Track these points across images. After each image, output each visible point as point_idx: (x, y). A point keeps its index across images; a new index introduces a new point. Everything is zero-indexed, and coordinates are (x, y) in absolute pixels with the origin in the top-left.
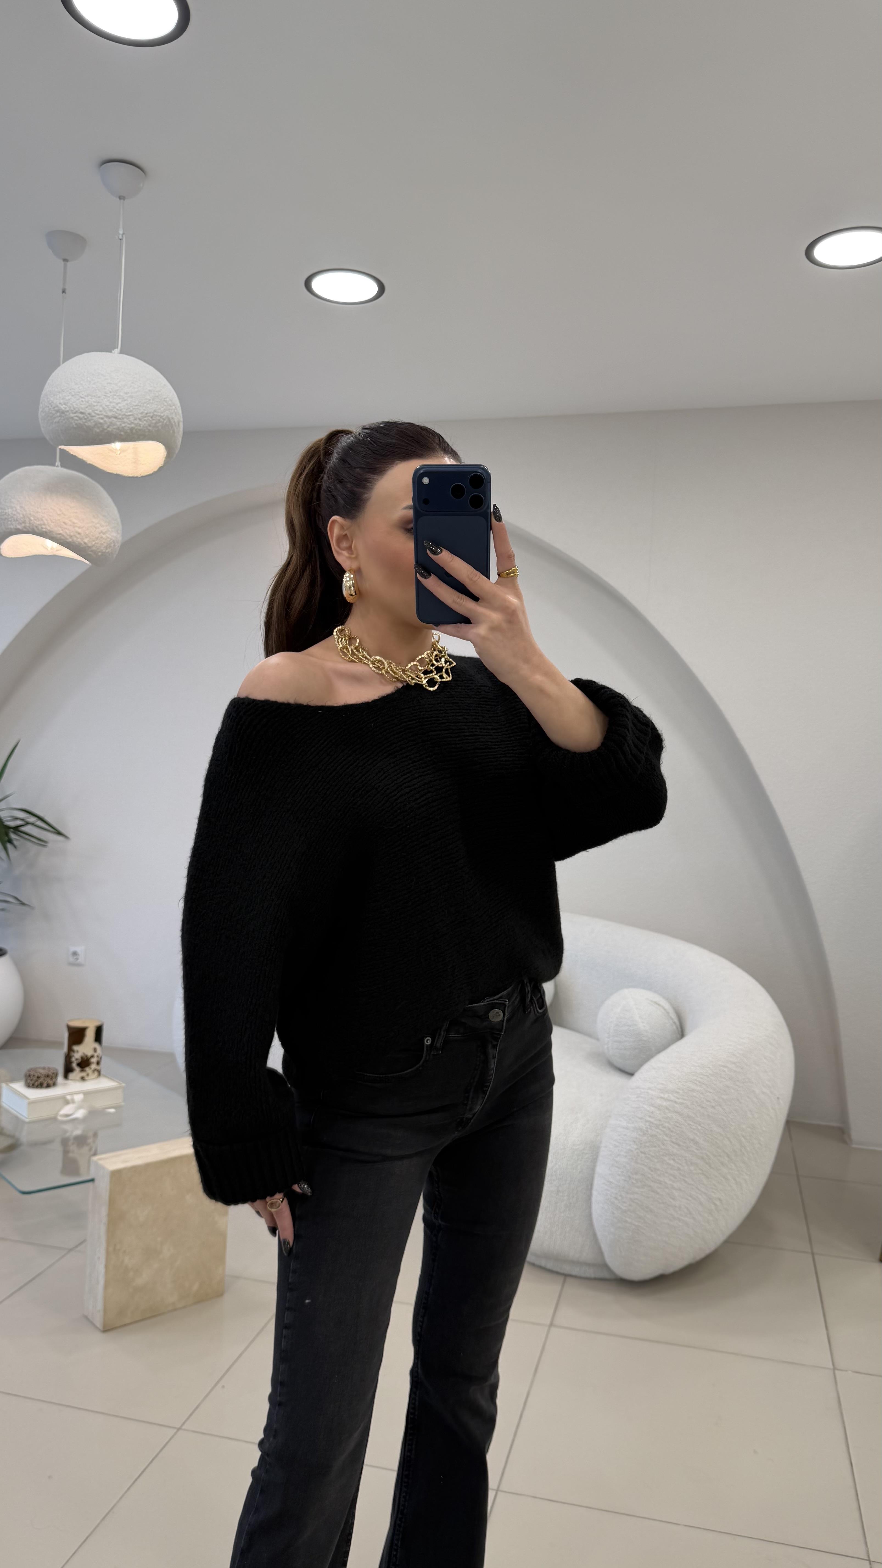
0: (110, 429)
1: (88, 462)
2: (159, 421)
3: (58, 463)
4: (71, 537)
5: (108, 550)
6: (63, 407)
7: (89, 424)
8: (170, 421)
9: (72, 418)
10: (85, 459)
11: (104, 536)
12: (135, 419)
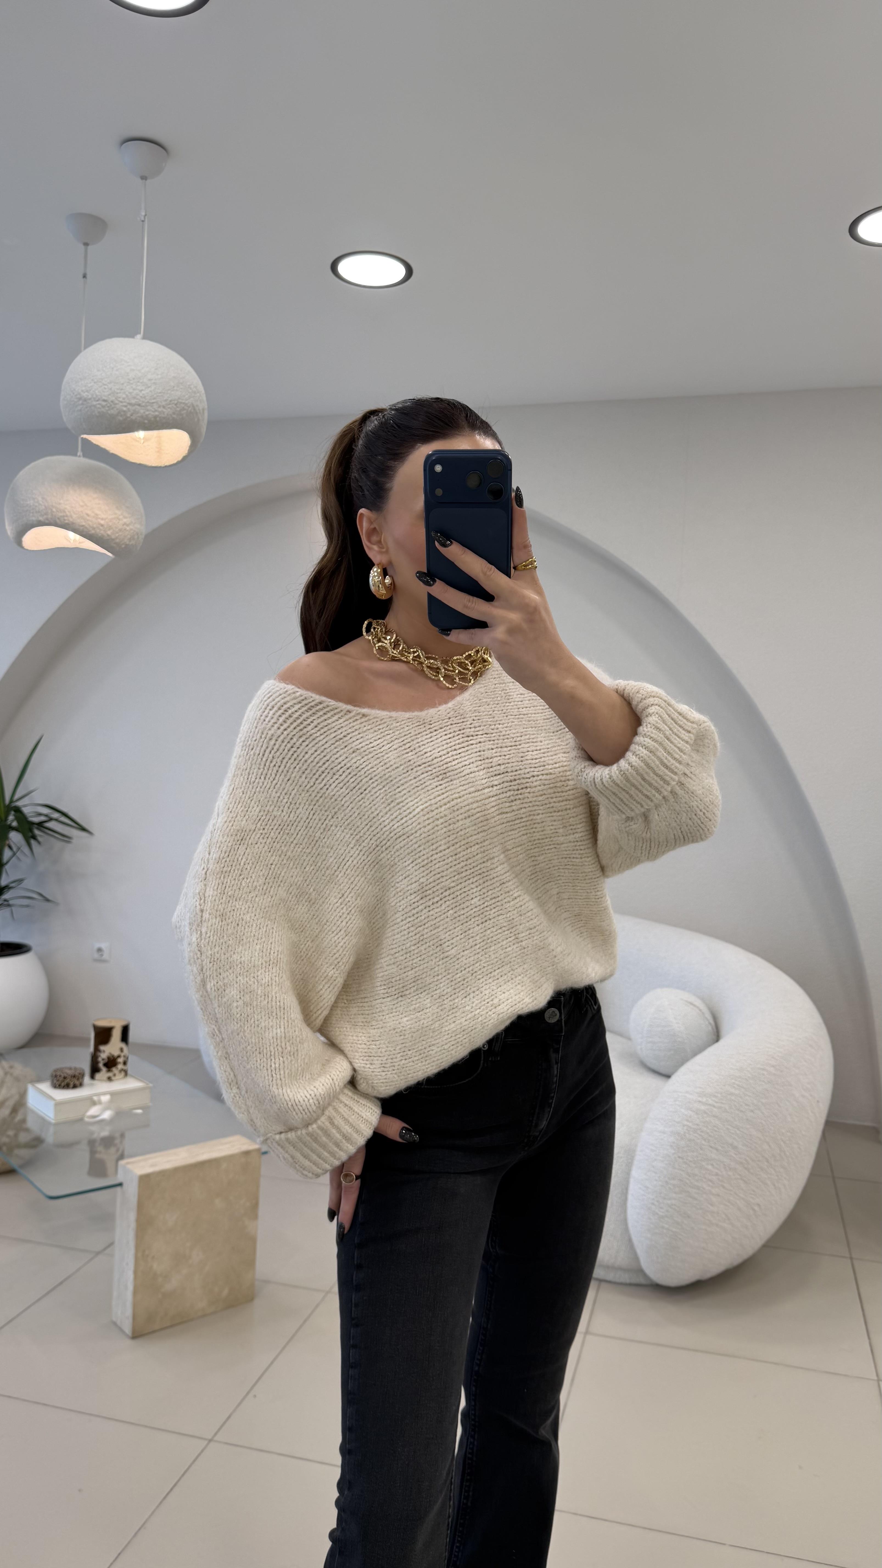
0: (133, 417)
1: (111, 452)
2: (183, 409)
3: (80, 453)
4: (94, 529)
5: (131, 543)
6: (85, 395)
7: (112, 412)
8: (194, 409)
9: (95, 406)
10: (108, 449)
11: (128, 528)
12: (159, 407)
